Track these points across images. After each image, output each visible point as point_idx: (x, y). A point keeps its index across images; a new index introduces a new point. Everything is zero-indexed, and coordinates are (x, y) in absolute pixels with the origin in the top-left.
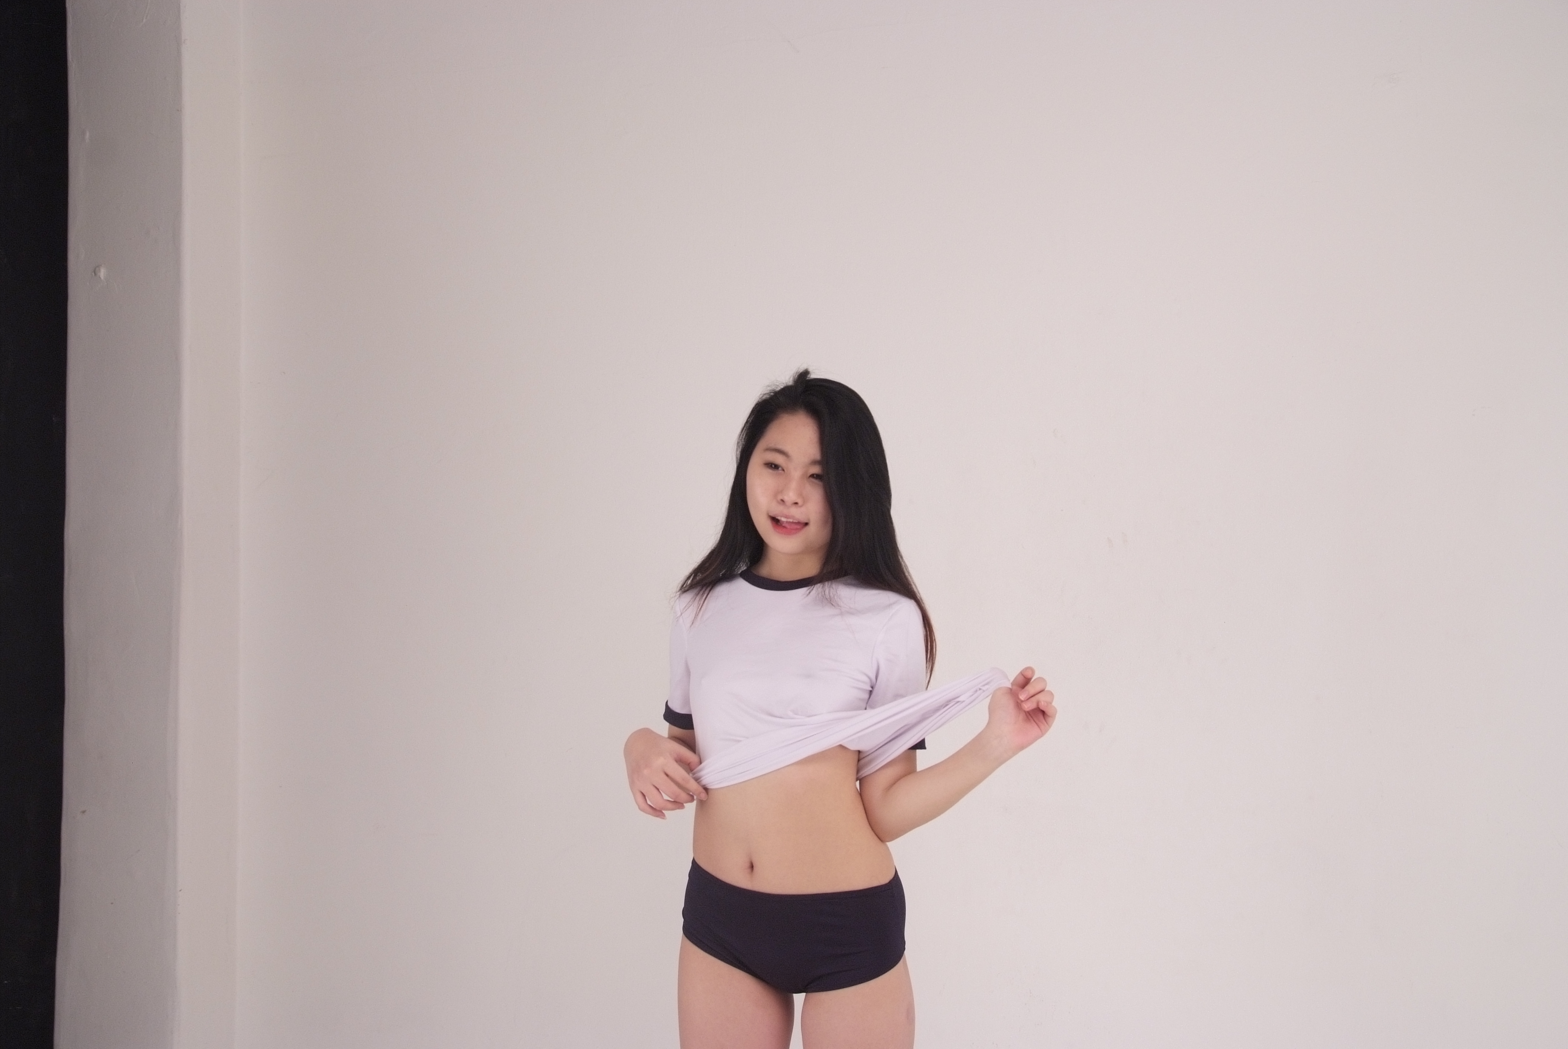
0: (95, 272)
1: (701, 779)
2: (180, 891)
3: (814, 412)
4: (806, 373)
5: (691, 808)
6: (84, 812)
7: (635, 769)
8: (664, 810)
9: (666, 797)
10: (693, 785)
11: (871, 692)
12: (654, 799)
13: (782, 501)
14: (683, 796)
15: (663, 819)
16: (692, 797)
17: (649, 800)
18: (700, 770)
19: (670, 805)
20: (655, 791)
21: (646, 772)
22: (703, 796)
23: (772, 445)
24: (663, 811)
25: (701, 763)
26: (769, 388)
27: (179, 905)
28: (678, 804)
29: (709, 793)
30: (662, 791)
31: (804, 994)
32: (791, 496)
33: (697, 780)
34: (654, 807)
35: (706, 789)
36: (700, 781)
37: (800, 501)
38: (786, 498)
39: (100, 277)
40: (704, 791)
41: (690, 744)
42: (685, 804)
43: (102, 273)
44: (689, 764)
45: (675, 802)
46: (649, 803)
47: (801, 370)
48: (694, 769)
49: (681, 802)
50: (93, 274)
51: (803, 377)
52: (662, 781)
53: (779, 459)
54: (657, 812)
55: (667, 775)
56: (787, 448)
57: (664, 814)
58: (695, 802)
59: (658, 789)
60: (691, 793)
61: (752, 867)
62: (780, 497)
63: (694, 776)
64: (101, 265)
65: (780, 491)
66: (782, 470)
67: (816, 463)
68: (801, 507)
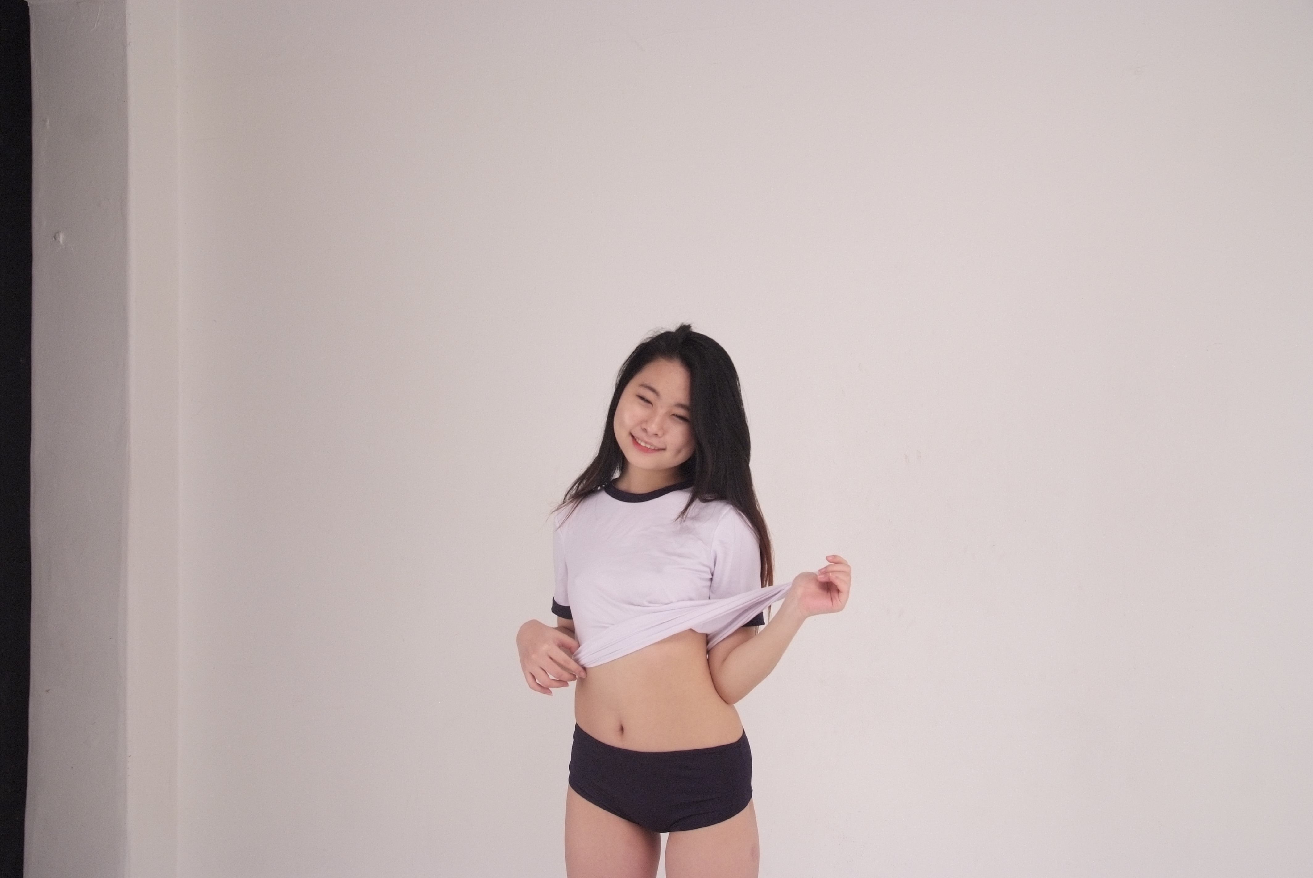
0: (55, 237)
1: (580, 660)
2: (130, 756)
3: (688, 364)
4: (688, 326)
5: (573, 684)
6: (48, 691)
7: (526, 654)
8: (550, 687)
9: (551, 677)
10: (573, 666)
11: (711, 579)
12: (542, 678)
14: (566, 675)
15: (550, 695)
16: (575, 676)
17: (538, 680)
18: (578, 653)
19: (555, 684)
20: (542, 672)
21: (534, 657)
22: (583, 674)
23: (647, 383)
24: (550, 689)
25: (579, 646)
27: (128, 768)
28: (563, 683)
29: (587, 672)
30: (549, 673)
31: (669, 833)
32: (653, 428)
33: (577, 661)
34: (543, 685)
35: (585, 669)
36: (580, 661)
37: (660, 434)
38: (649, 429)
39: (59, 242)
40: (583, 670)
41: (570, 631)
42: (568, 682)
43: (61, 238)
44: (570, 649)
45: (560, 681)
46: (538, 682)
48: (574, 653)
49: (565, 680)
50: (54, 239)
51: (685, 329)
52: (547, 663)
53: (649, 395)
54: (545, 689)
55: (552, 659)
56: (659, 387)
57: (550, 691)
58: (576, 681)
59: (545, 671)
60: (574, 673)
61: (622, 729)
62: (644, 426)
63: (574, 658)
64: (60, 232)
65: (646, 421)
66: (652, 405)
67: (681, 406)
68: (661, 437)
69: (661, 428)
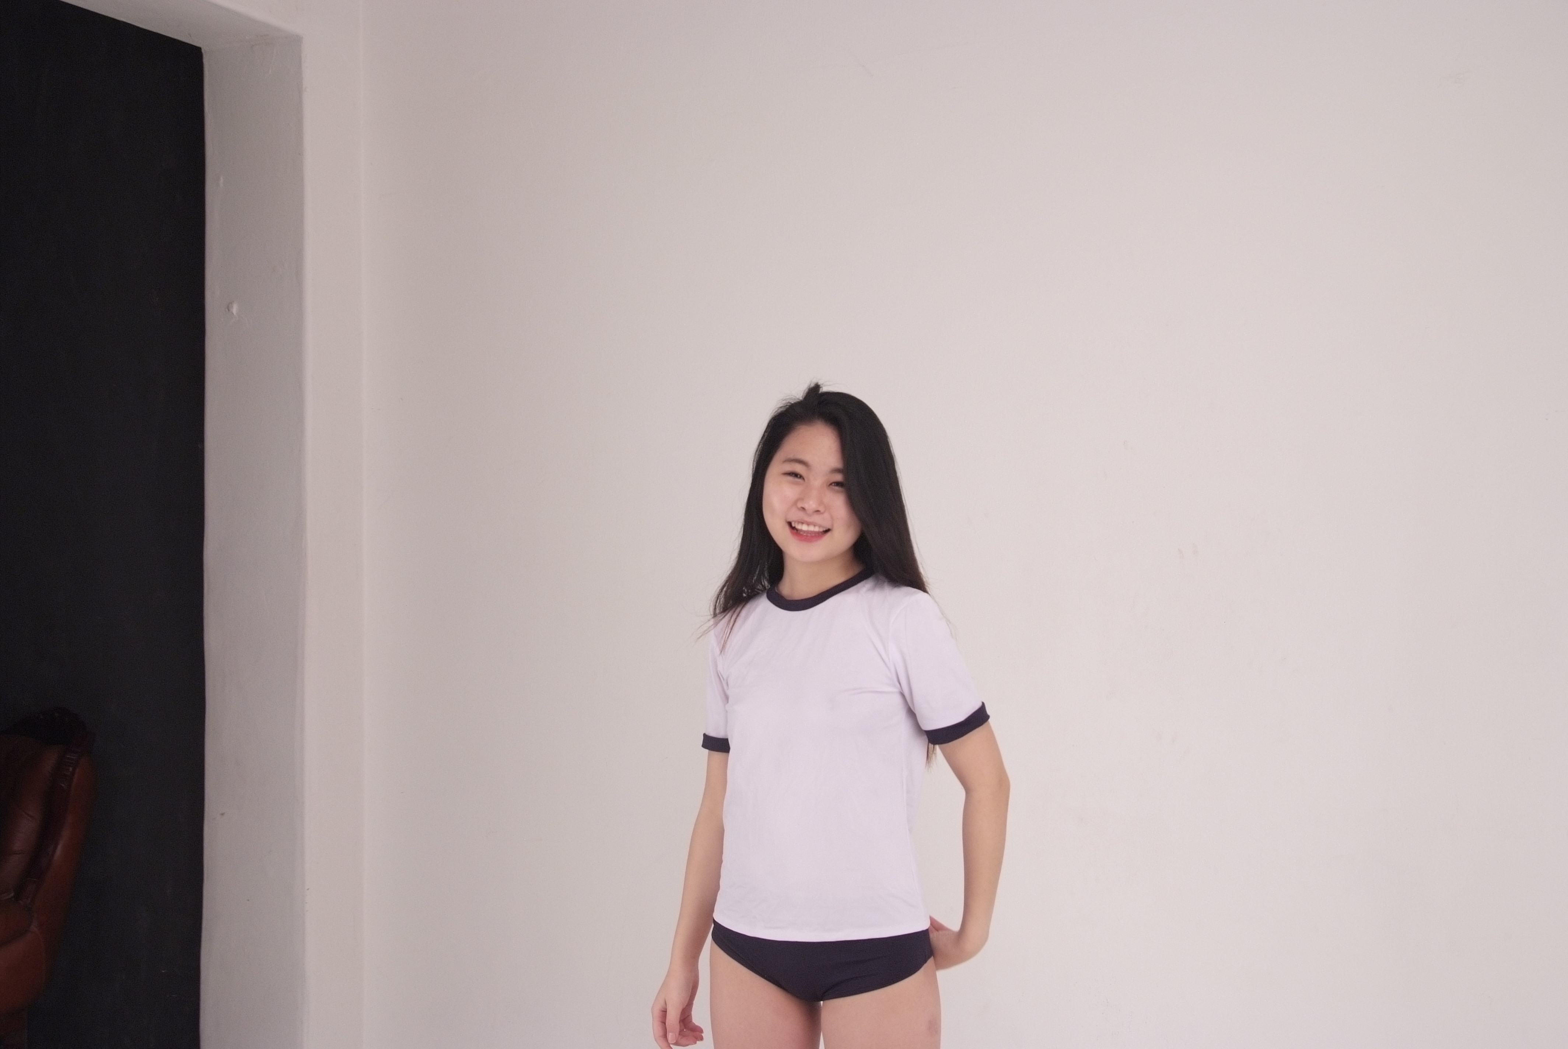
0: (229, 308)
2: (308, 889)
3: (834, 421)
4: (817, 387)
6: (222, 814)
13: (803, 509)
23: (791, 456)
26: (784, 402)
27: (307, 904)
32: (811, 504)
37: (821, 509)
38: (806, 506)
39: (233, 313)
43: (235, 309)
47: (812, 385)
50: (227, 310)
51: (814, 391)
53: (798, 468)
56: (806, 457)
62: (800, 505)
64: (234, 301)
65: (801, 499)
66: (804, 479)
67: (837, 471)
68: (822, 513)
69: (821, 503)
